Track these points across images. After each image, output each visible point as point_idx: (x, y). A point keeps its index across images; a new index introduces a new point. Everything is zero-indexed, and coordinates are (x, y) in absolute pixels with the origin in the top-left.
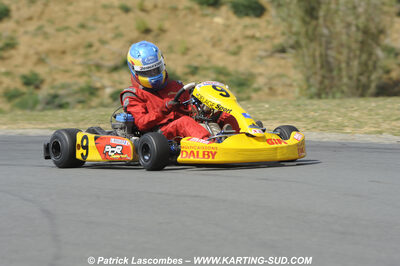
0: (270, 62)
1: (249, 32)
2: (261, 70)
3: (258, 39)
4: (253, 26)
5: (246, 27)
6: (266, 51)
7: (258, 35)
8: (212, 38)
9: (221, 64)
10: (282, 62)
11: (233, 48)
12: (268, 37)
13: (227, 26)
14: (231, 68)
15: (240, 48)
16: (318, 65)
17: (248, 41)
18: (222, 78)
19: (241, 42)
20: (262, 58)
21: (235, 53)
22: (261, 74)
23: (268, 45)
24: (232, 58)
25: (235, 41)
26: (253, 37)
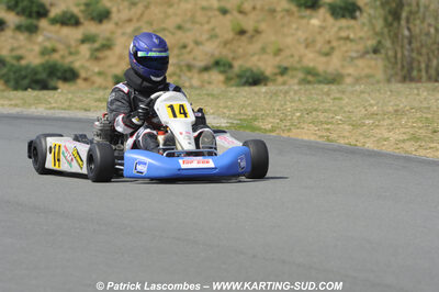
0: (361, 63)
1: (343, 34)
2: (350, 70)
3: (351, 41)
4: (348, 28)
5: (340, 29)
6: (357, 51)
7: (352, 36)
8: (307, 39)
9: (311, 65)
10: (373, 63)
11: (326, 49)
12: (361, 38)
13: (323, 28)
14: (321, 68)
15: (333, 49)
16: (399, 66)
17: (342, 42)
18: (310, 78)
19: (334, 44)
20: (352, 59)
21: (327, 54)
22: (349, 75)
23: (361, 47)
24: (324, 59)
25: (329, 42)
26: (347, 38)
